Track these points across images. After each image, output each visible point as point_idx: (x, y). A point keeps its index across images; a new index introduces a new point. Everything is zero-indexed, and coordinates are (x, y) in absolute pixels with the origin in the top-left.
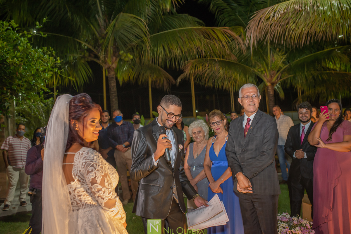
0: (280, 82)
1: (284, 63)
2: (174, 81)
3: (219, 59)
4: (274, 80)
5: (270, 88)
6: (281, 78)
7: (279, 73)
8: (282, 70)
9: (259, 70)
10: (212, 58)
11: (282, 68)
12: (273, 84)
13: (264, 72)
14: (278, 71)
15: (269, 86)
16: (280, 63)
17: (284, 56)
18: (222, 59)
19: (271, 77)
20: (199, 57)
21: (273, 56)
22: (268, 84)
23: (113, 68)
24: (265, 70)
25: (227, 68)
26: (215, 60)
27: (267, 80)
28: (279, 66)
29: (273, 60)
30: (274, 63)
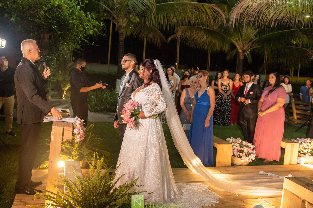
0: (250, 50)
1: (255, 35)
2: (165, 40)
3: (204, 28)
4: (245, 48)
5: (241, 54)
6: (251, 47)
7: (250, 43)
8: (253, 41)
9: (235, 39)
10: (199, 26)
11: (253, 39)
12: (244, 51)
13: (238, 41)
14: (250, 41)
15: (241, 52)
16: (252, 36)
17: (256, 31)
18: (206, 28)
19: (243, 45)
20: (189, 24)
21: (247, 29)
22: (240, 51)
23: (123, 26)
24: (239, 40)
25: (209, 35)
26: (201, 28)
27: (240, 47)
28: (251, 37)
29: (247, 32)
30: (248, 35)
